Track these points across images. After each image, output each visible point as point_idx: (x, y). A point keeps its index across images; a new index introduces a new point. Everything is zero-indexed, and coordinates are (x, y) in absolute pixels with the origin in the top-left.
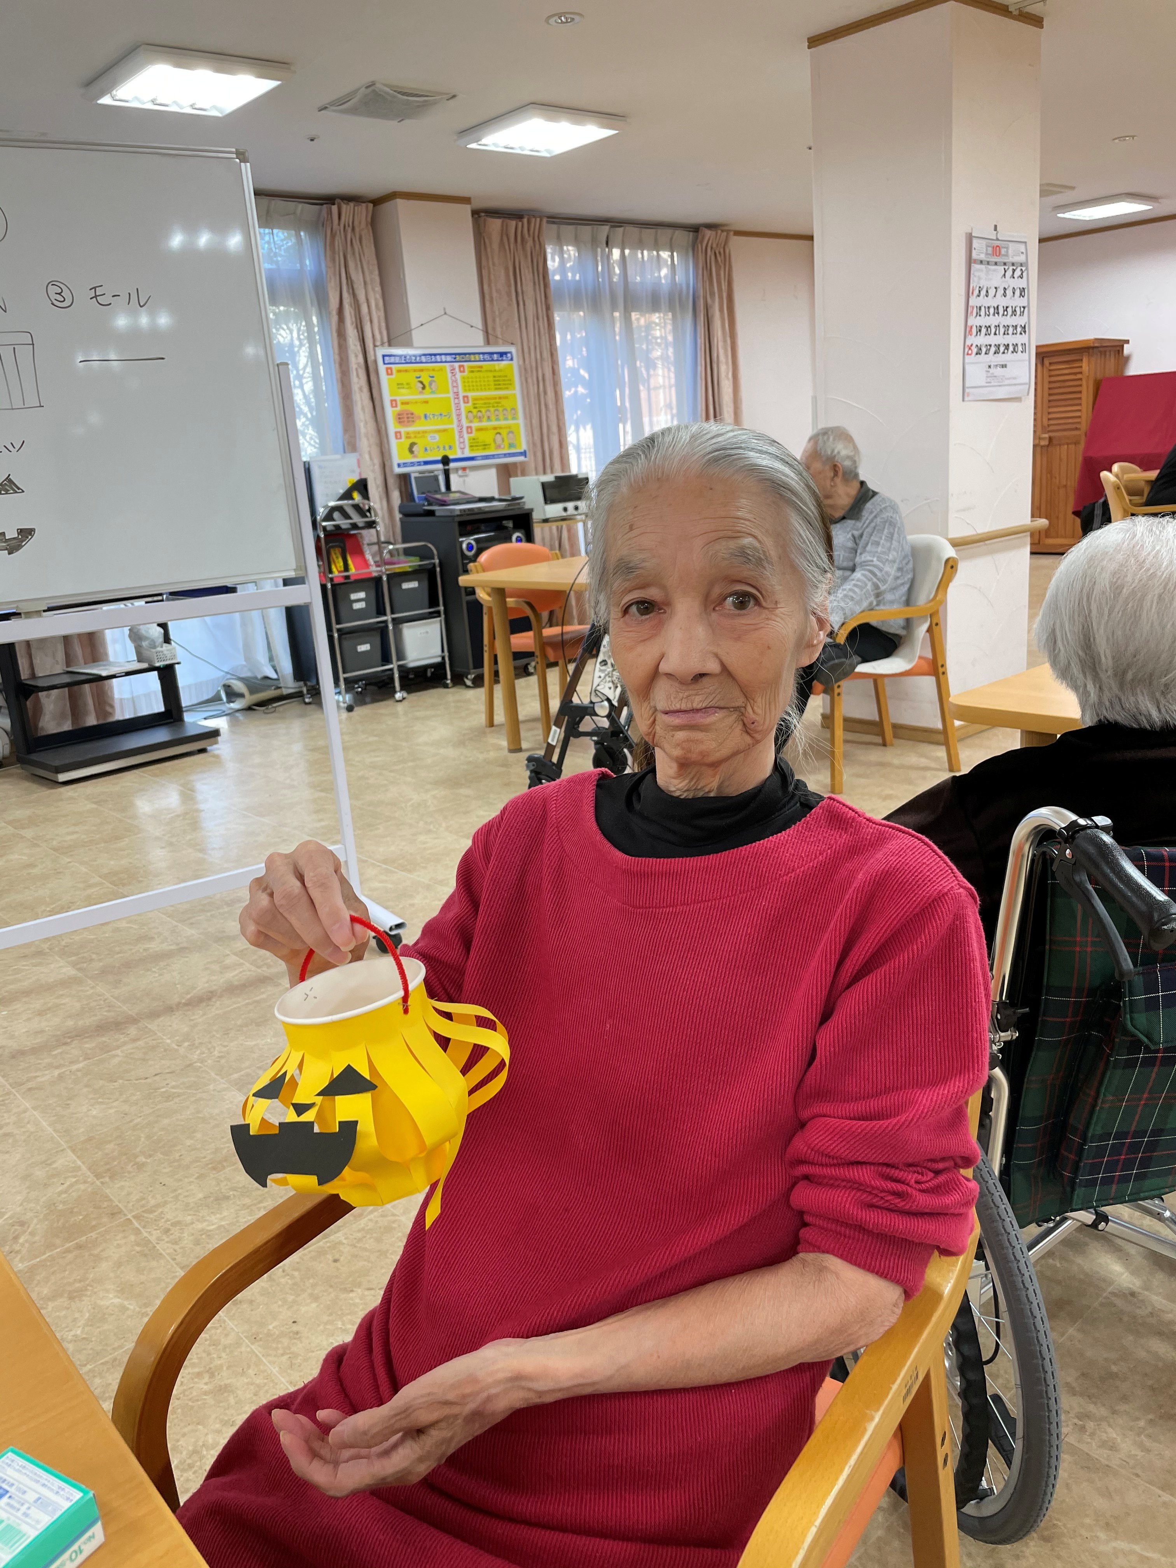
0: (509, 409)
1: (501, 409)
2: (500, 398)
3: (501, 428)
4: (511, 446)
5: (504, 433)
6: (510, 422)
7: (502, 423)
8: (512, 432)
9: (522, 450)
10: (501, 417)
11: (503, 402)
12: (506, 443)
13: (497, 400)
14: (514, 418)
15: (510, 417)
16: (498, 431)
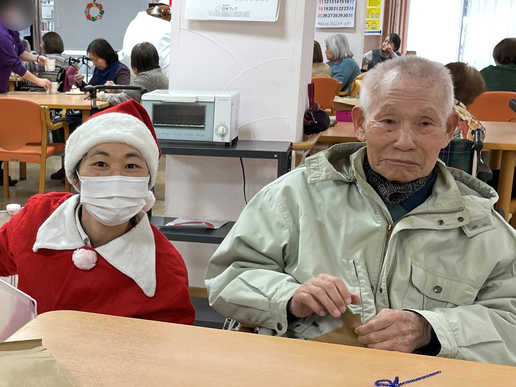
0: (375, 14)
1: (370, 14)
2: (371, 9)
3: (369, 21)
4: (373, 28)
5: (370, 23)
6: (374, 19)
7: (370, 19)
8: (375, 23)
9: (379, 31)
10: (370, 17)
11: (372, 11)
12: (370, 27)
13: (369, 10)
14: (377, 17)
15: (375, 17)
16: (367, 22)
